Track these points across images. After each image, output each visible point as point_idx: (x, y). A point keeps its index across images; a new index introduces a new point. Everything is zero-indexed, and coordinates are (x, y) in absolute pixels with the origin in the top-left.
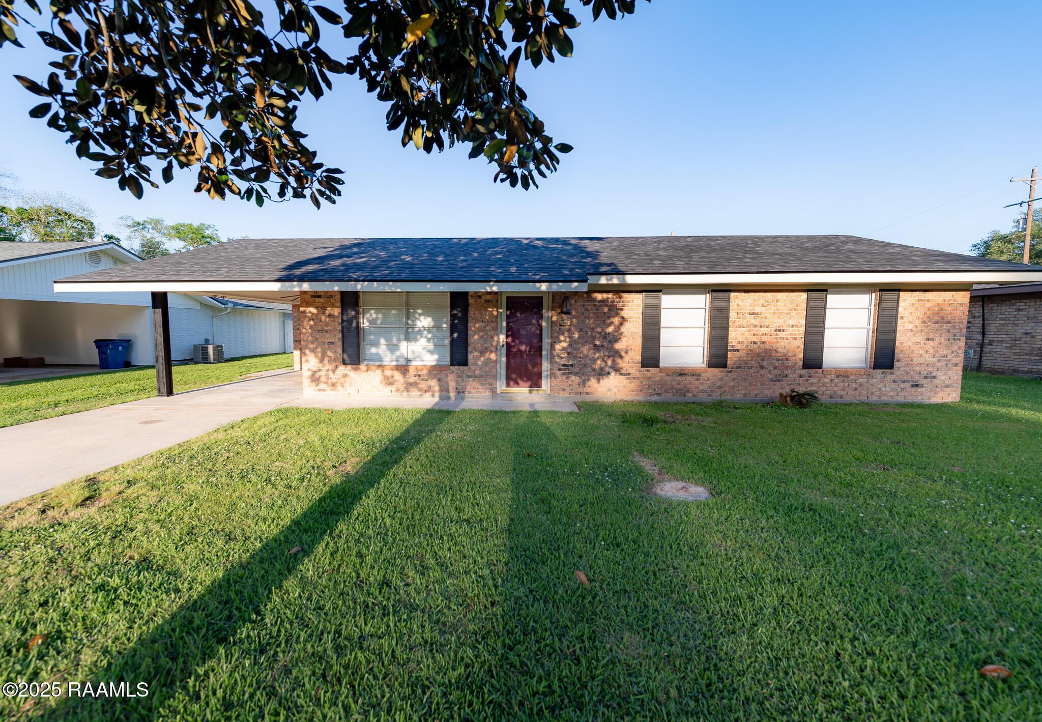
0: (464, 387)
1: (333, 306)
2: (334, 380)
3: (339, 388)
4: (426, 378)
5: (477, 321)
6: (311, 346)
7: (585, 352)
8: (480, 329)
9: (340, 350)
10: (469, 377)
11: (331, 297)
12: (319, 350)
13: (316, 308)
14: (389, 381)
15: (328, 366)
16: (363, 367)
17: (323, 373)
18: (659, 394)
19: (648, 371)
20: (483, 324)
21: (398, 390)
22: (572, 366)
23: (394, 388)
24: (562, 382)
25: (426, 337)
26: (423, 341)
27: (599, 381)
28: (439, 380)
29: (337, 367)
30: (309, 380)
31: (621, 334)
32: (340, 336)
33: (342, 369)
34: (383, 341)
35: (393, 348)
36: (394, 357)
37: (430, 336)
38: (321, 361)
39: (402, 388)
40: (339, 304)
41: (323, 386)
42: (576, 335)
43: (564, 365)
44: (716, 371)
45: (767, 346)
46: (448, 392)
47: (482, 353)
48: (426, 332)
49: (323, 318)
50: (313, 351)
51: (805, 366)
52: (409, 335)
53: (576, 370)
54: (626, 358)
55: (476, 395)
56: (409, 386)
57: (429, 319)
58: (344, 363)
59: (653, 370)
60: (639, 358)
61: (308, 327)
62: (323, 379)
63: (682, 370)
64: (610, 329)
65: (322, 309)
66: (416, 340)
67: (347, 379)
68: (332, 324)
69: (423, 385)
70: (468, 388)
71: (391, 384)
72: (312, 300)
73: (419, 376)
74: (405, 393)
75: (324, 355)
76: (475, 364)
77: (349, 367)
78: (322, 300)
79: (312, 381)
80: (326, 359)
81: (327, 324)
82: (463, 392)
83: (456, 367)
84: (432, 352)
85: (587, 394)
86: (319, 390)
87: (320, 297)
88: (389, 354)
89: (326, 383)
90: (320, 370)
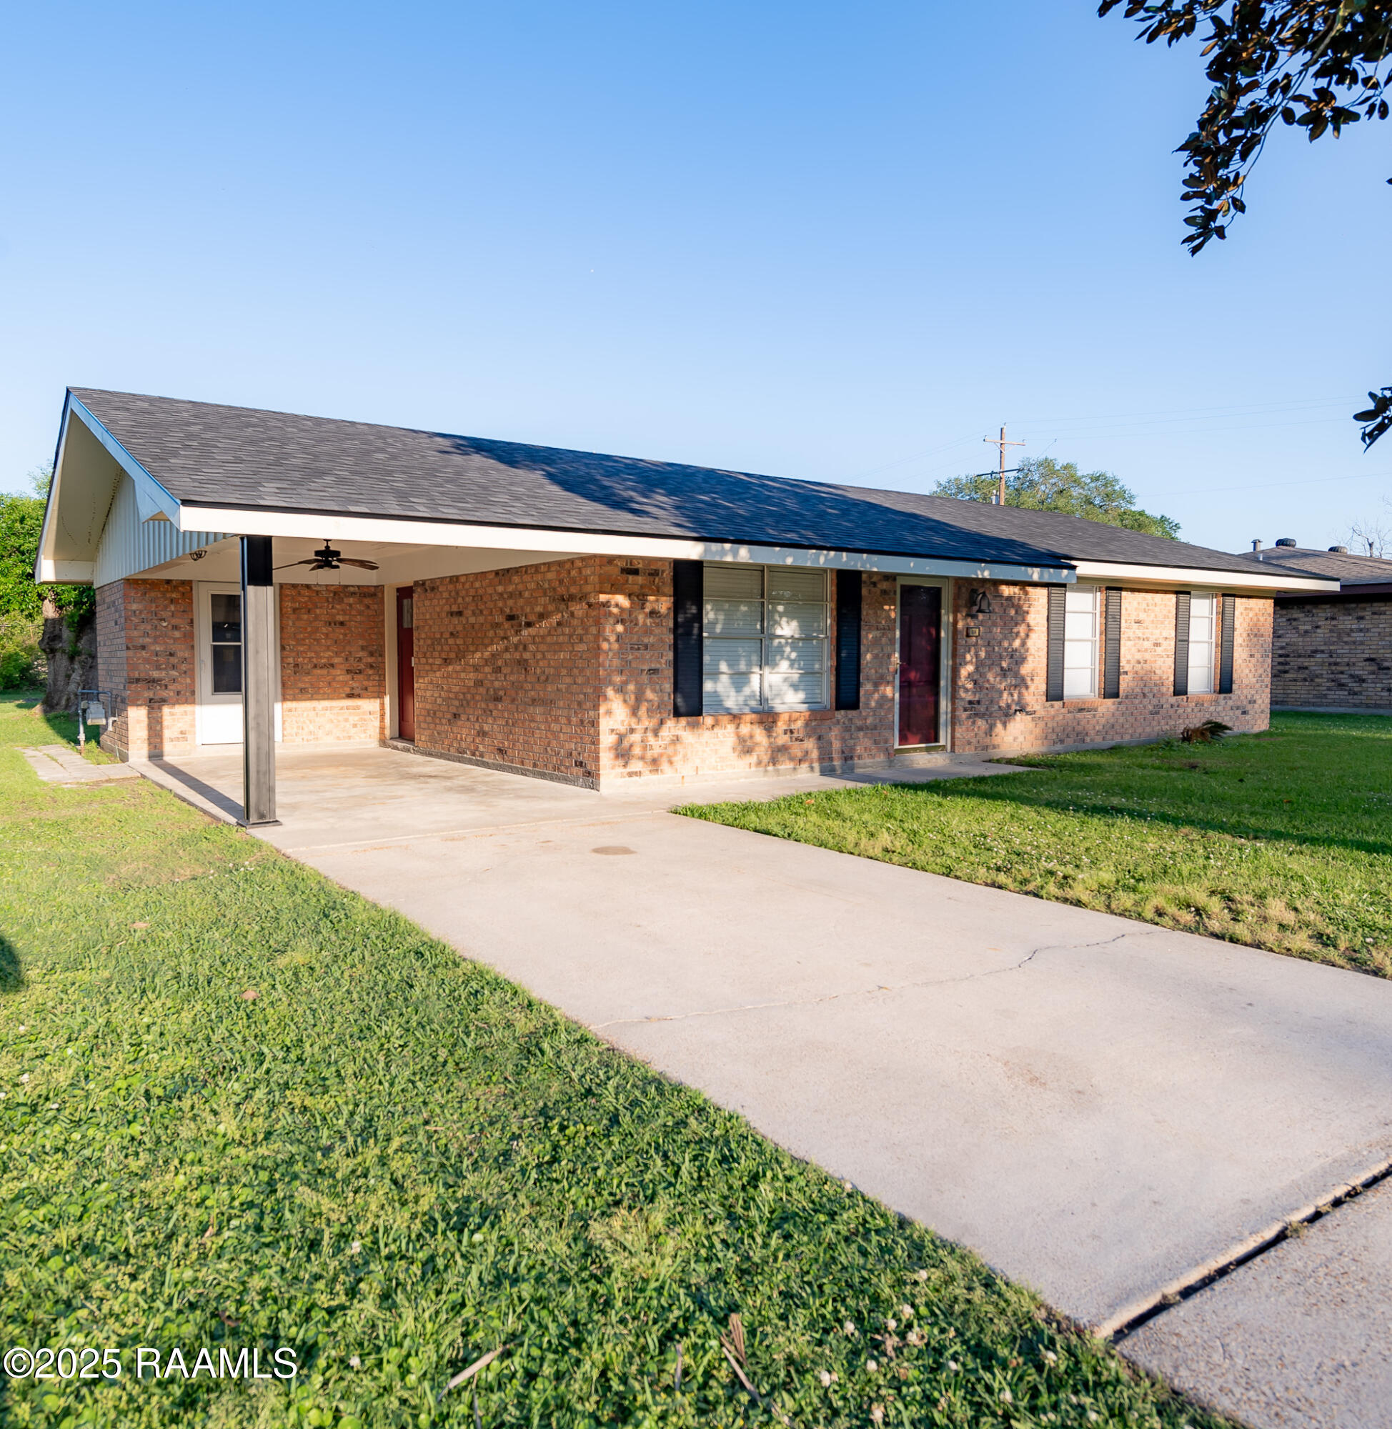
0: (852, 749)
1: (658, 592)
2: (656, 751)
3: (665, 766)
4: (801, 736)
5: (870, 629)
6: (617, 679)
7: (992, 679)
8: (876, 641)
9: (668, 686)
10: (860, 729)
11: (655, 573)
12: (631, 687)
13: (630, 596)
14: (745, 748)
15: (646, 723)
16: (709, 721)
17: (636, 738)
18: (1062, 741)
19: (1052, 706)
20: (878, 633)
21: (759, 763)
22: (979, 702)
23: (753, 759)
24: (968, 730)
25: (788, 658)
26: (784, 665)
27: (1005, 725)
28: (819, 738)
29: (662, 722)
30: (611, 755)
31: (1027, 650)
32: (670, 656)
33: (673, 727)
34: (723, 667)
35: (740, 679)
36: (741, 699)
37: (794, 655)
38: (634, 712)
39: (765, 759)
40: (669, 589)
41: (636, 765)
42: (983, 654)
43: (970, 702)
44: (1110, 702)
45: (1147, 666)
46: (831, 759)
47: (876, 685)
48: (788, 649)
49: (641, 618)
50: (620, 690)
51: (1176, 693)
53: (982, 709)
54: (1032, 689)
55: (868, 761)
56: (777, 753)
57: (794, 624)
58: (677, 713)
59: (1058, 704)
60: (1044, 687)
61: (613, 638)
62: (637, 751)
63: (1084, 703)
64: (1017, 643)
65: (638, 598)
66: (774, 665)
67: (679, 747)
68: (657, 631)
69: (797, 750)
70: (859, 750)
71: (748, 751)
72: (622, 578)
73: (791, 732)
74: (770, 768)
75: (639, 698)
76: (867, 705)
77: (683, 721)
78: (640, 579)
79: (617, 757)
80: (642, 711)
81: (648, 632)
82: (851, 758)
83: (843, 712)
84: (795, 687)
85: (994, 747)
86: (630, 774)
87: (635, 572)
88: (733, 693)
89: (642, 758)
90: (632, 731)
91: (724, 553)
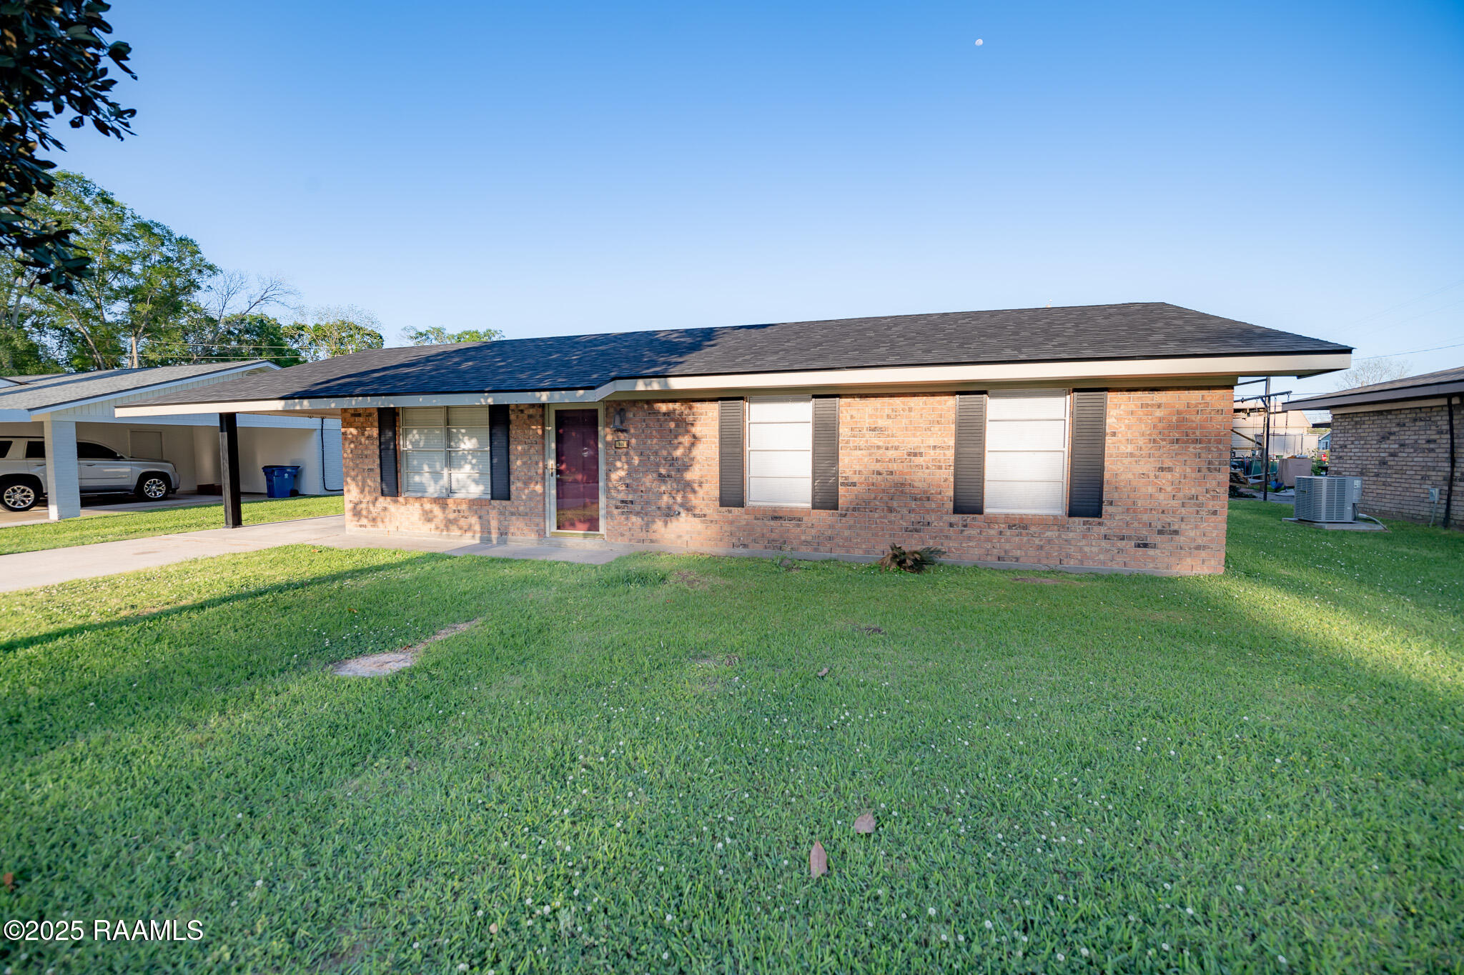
0: (507, 528)
1: (372, 426)
2: (374, 515)
3: (380, 524)
4: (466, 514)
5: (519, 443)
6: (353, 473)
7: (648, 484)
8: (524, 453)
9: (379, 479)
10: (512, 514)
11: (370, 415)
12: (360, 478)
13: (356, 428)
14: (428, 516)
15: (368, 498)
16: (401, 499)
17: (363, 506)
18: (745, 546)
19: (730, 512)
20: (526, 447)
21: (437, 528)
22: (632, 502)
23: (433, 526)
24: (620, 524)
25: (470, 463)
26: (467, 468)
27: (666, 523)
28: (480, 517)
29: (376, 499)
30: (351, 513)
31: (693, 459)
32: (378, 461)
33: (383, 502)
34: (426, 468)
35: (436, 476)
36: (438, 488)
37: (474, 461)
38: (362, 491)
39: (442, 526)
40: (376, 424)
41: (364, 521)
42: (636, 461)
43: (623, 502)
44: (823, 514)
45: (896, 478)
46: (490, 533)
47: (526, 484)
48: (470, 457)
49: (363, 440)
50: (354, 479)
51: (957, 510)
52: (450, 460)
53: (637, 508)
54: (701, 493)
55: (520, 538)
56: (449, 523)
57: (474, 441)
58: (383, 494)
59: (736, 510)
60: (717, 493)
61: (349, 451)
62: (364, 513)
63: (775, 511)
64: (678, 453)
65: (362, 429)
66: (460, 467)
67: (387, 513)
68: (371, 447)
69: (462, 522)
70: (512, 530)
71: (429, 520)
72: (352, 419)
73: (459, 511)
74: (445, 533)
75: (364, 482)
76: (519, 498)
77: (389, 499)
78: (361, 419)
79: (354, 515)
80: (367, 489)
81: (367, 448)
82: (506, 534)
83: (498, 502)
84: (477, 482)
85: (652, 541)
86: (361, 526)
87: (359, 415)
88: (432, 483)
89: (367, 517)
90: (361, 502)
91: (295, 405)
